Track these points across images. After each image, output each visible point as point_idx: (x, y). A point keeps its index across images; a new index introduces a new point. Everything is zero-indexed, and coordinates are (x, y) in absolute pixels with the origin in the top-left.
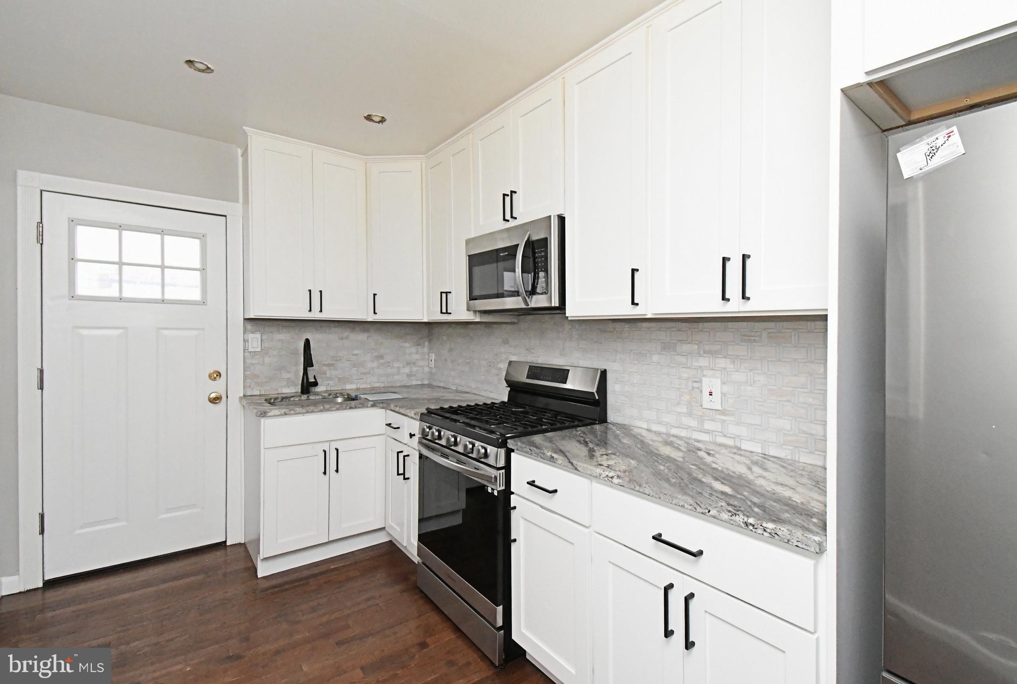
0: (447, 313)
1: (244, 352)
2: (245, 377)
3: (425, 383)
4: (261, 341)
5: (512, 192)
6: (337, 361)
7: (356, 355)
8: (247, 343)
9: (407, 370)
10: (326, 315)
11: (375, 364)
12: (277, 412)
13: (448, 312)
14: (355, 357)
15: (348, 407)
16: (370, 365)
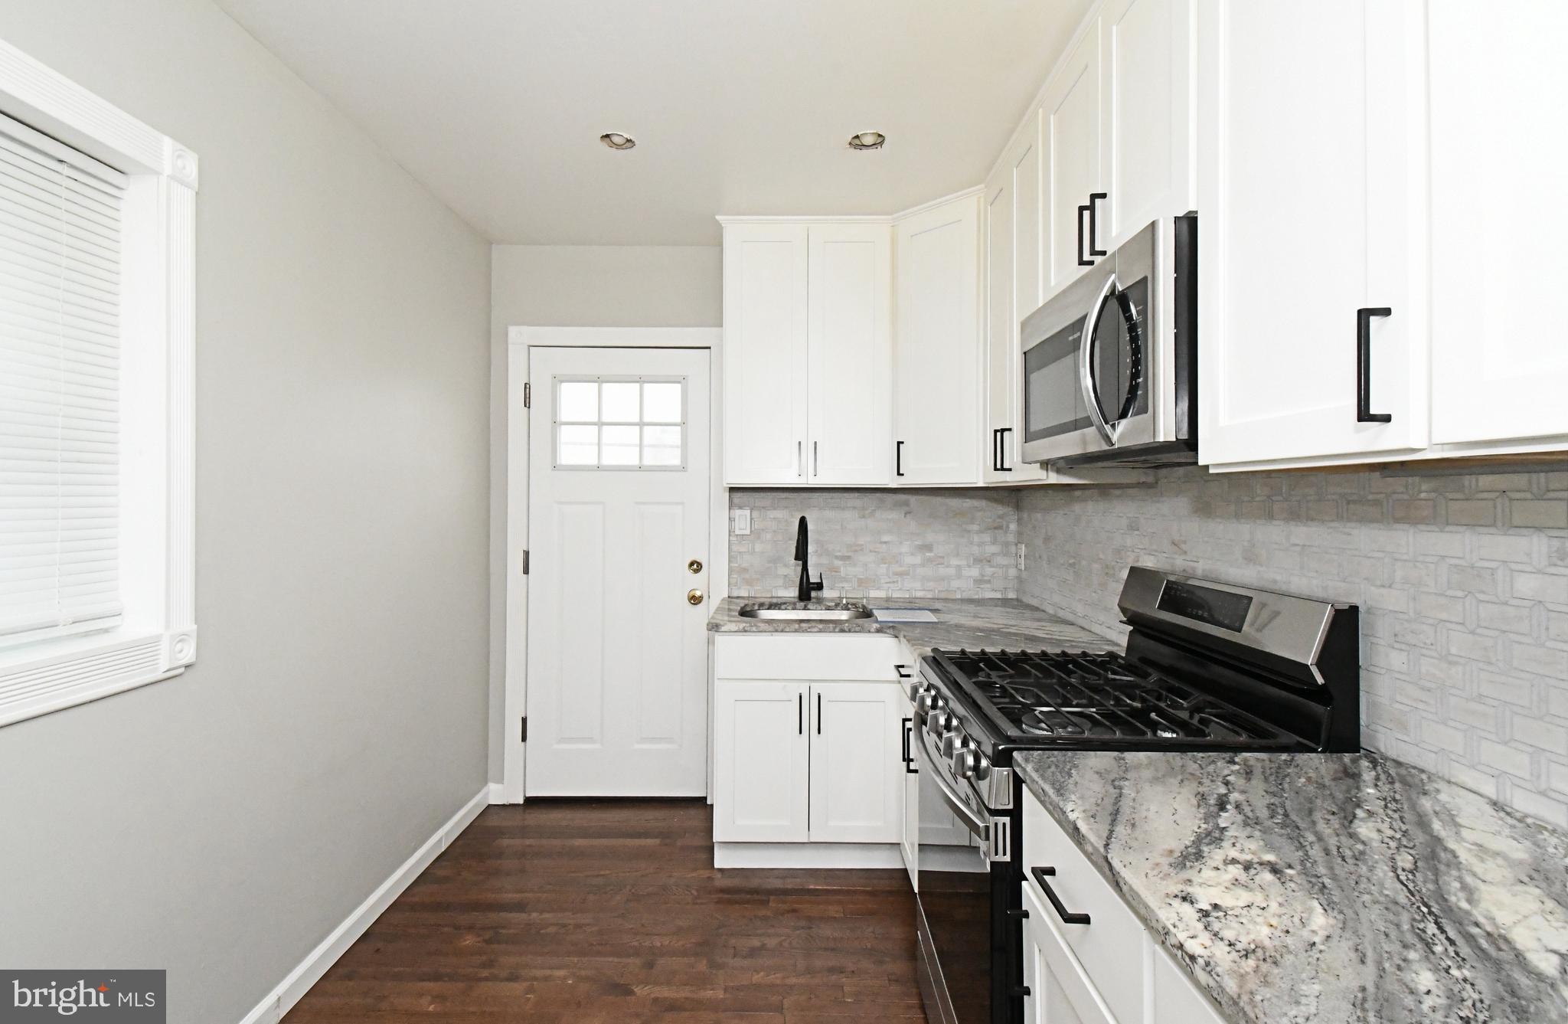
0: (1003, 469)
1: (730, 535)
2: (731, 571)
3: (1009, 597)
4: (751, 519)
5: (1094, 197)
6: (856, 551)
7: (885, 543)
8: (733, 522)
9: (975, 572)
11: (917, 559)
12: (733, 627)
13: (1006, 466)
14: (884, 546)
15: (837, 630)
16: (909, 560)
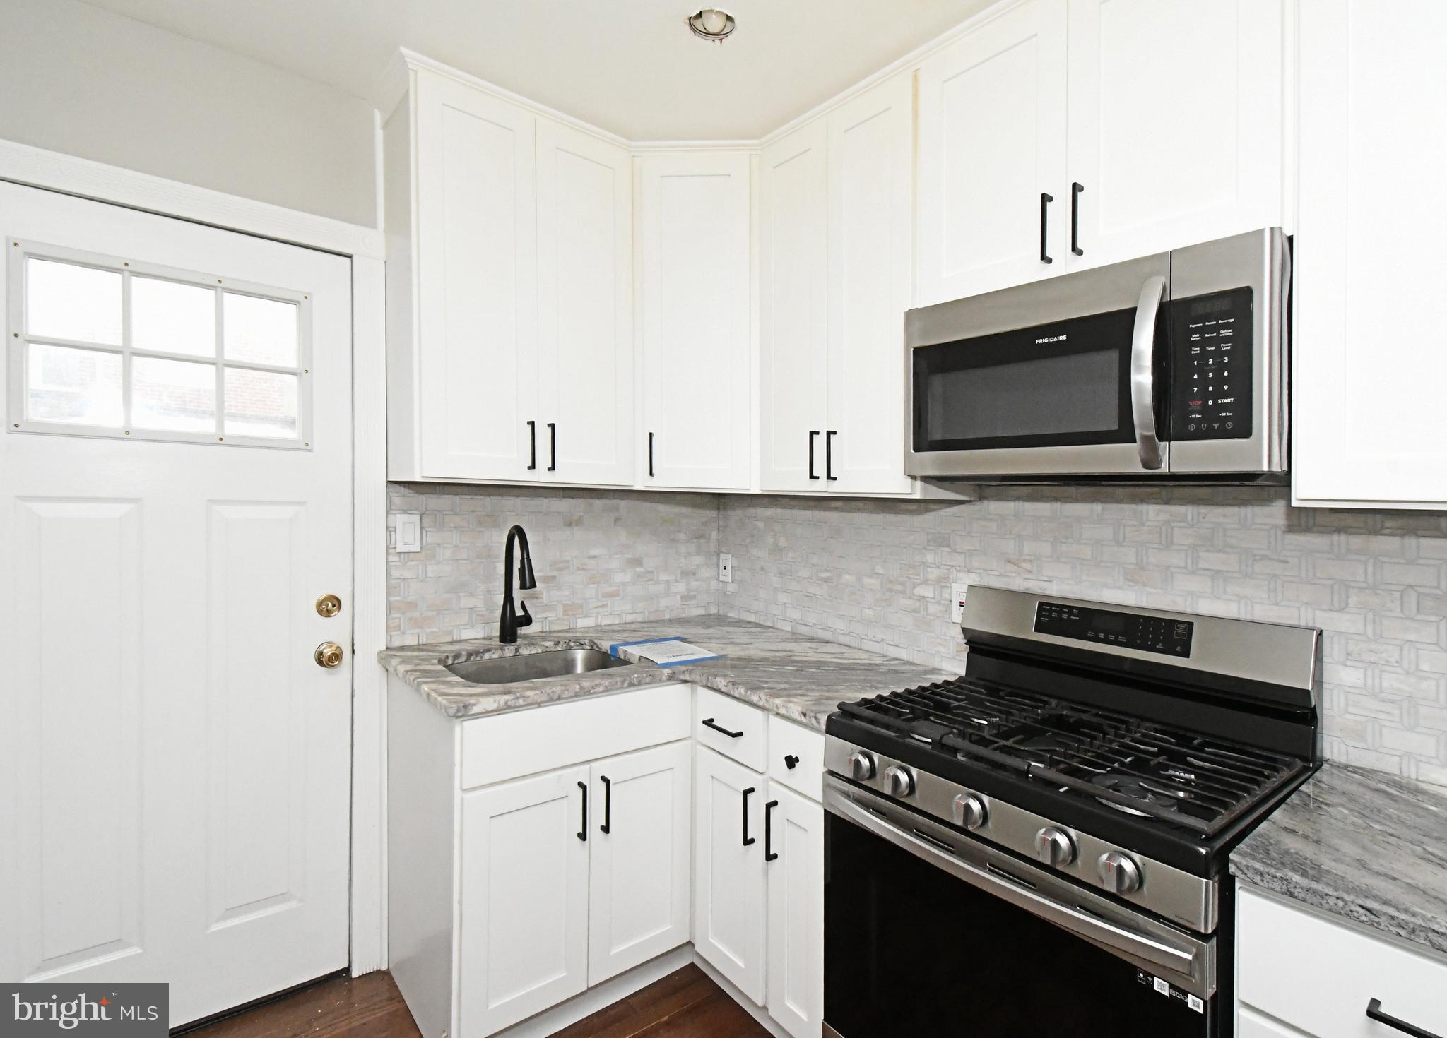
1: (388, 554)
2: (390, 607)
3: (712, 612)
4: (422, 528)
6: (561, 569)
7: (594, 557)
8: (393, 534)
9: (681, 587)
10: (561, 477)
11: (627, 577)
14: (592, 562)
16: (619, 578)
